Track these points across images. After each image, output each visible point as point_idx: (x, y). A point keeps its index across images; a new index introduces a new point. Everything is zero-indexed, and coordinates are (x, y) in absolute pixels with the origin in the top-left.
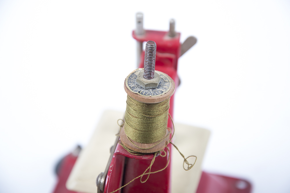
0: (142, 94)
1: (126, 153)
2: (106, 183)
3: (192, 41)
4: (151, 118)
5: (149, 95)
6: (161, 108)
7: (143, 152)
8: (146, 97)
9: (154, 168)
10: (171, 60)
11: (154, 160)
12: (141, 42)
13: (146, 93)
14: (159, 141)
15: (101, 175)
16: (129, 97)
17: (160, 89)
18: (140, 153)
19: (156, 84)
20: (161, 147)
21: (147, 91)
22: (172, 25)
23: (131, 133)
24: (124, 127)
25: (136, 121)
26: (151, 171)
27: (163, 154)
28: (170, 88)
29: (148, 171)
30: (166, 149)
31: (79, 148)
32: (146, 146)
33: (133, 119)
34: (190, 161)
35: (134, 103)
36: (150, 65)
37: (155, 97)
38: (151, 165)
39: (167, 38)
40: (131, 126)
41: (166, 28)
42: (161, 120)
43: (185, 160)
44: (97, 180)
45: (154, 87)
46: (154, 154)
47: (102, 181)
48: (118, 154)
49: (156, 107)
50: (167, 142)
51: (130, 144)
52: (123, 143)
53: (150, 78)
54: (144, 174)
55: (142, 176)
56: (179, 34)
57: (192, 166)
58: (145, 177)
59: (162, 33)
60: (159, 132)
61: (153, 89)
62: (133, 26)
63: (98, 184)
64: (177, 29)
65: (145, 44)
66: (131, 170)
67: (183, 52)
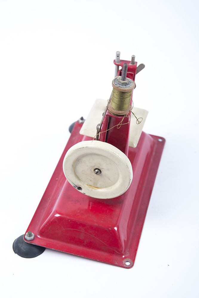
0: (120, 87)
1: (111, 115)
2: (101, 128)
3: (142, 66)
4: (124, 99)
5: (123, 88)
6: (128, 94)
7: (119, 114)
8: (122, 89)
9: (123, 122)
10: (132, 75)
11: (123, 118)
12: (118, 66)
13: (122, 87)
14: (126, 110)
15: (99, 125)
16: (114, 89)
17: (129, 86)
18: (117, 115)
19: (127, 83)
20: (127, 113)
21: (122, 86)
22: (133, 58)
23: (114, 106)
24: (110, 103)
25: (116, 100)
26: (122, 123)
27: (128, 116)
28: (133, 85)
29: (121, 123)
30: (129, 114)
31: (82, 119)
32: (120, 112)
33: (115, 99)
34: (140, 120)
35: (116, 91)
36: (124, 76)
37: (126, 89)
38: (122, 121)
39: (130, 64)
40: (114, 102)
41: (130, 60)
42: (127, 100)
43: (137, 120)
44: (97, 127)
45: (126, 84)
46: (123, 116)
47: (100, 127)
48: (107, 115)
49: (126, 94)
50: (130, 111)
51: (113, 111)
52: (110, 110)
53: (124, 80)
54: (119, 124)
55: (118, 125)
56: (137, 62)
57: (140, 122)
58: (119, 126)
59: (129, 62)
60: (126, 106)
61: (125, 85)
62: (115, 58)
63: (97, 129)
64: (136, 61)
65: (120, 68)
66: (112, 124)
67: (138, 72)
